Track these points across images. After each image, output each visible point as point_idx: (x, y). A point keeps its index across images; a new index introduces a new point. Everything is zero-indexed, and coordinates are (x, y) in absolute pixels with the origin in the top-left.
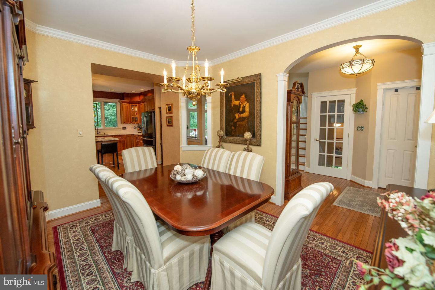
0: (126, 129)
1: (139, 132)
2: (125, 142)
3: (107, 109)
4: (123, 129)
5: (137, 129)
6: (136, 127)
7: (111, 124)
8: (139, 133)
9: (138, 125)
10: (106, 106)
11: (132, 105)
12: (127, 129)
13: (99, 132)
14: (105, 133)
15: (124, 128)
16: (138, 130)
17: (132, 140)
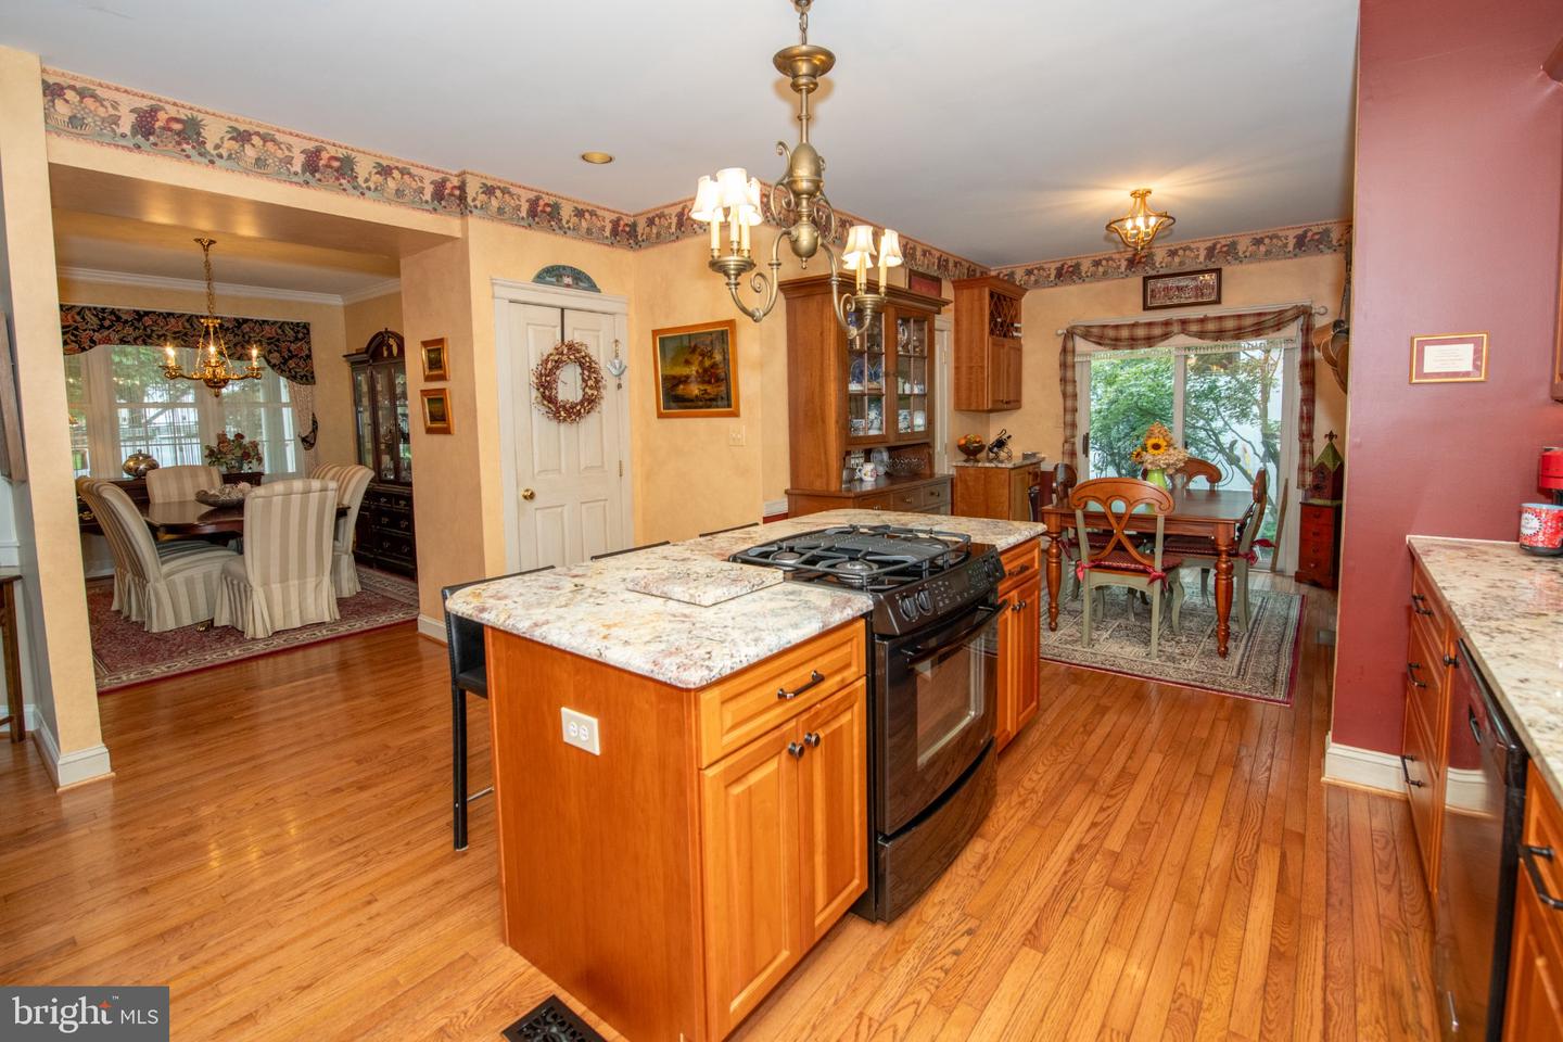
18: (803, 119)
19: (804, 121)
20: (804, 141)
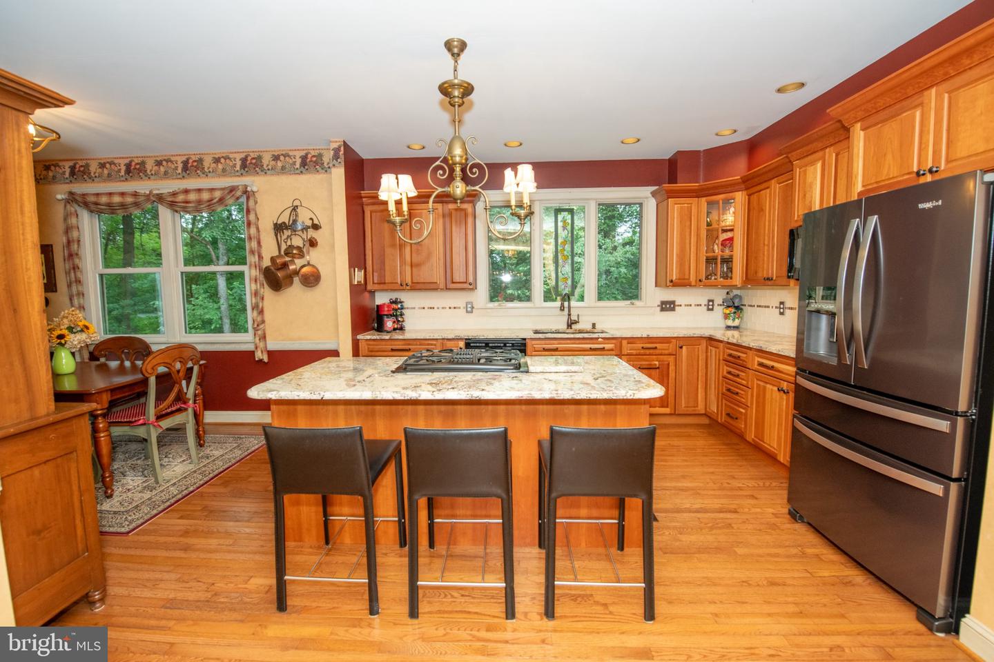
0: (673, 309)
1: (730, 323)
2: (672, 368)
3: (610, 248)
4: (662, 310)
5: (719, 311)
6: (718, 300)
7: (618, 290)
8: (728, 327)
9: (728, 293)
10: (608, 240)
11: (709, 203)
12: (677, 308)
13: (574, 318)
14: (594, 325)
15: (668, 306)
16: (726, 316)
17: (702, 363)
18: (456, 122)
19: (457, 123)
20: (457, 134)
